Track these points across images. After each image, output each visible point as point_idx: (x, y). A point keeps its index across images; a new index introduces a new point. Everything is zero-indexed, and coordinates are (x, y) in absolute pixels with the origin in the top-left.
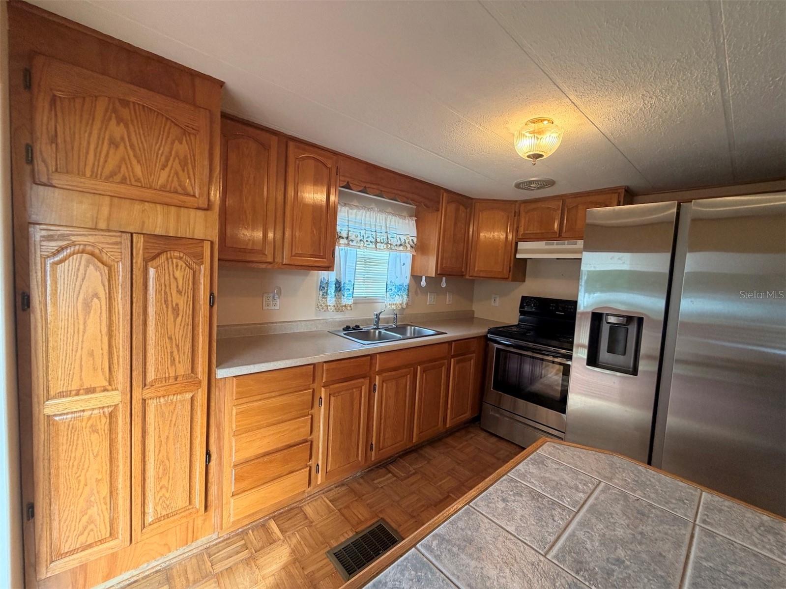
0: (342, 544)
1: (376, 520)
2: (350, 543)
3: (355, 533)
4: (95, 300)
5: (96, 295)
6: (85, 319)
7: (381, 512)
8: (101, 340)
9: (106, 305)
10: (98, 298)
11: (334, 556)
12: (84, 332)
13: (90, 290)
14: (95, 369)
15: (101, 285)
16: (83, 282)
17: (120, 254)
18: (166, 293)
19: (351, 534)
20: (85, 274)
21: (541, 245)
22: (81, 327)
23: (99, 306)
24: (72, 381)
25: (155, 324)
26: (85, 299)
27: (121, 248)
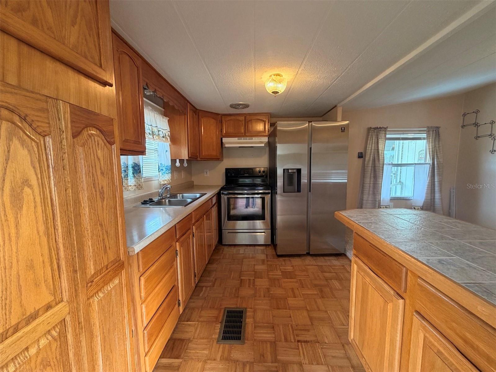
0: (220, 332)
1: (223, 311)
2: (223, 329)
3: (220, 324)
4: (27, 190)
5: (26, 182)
6: (16, 218)
7: (221, 306)
8: (40, 244)
9: (40, 195)
10: (30, 186)
11: (222, 340)
12: (18, 238)
13: (18, 176)
14: (37, 285)
15: (31, 168)
16: (7, 163)
17: (47, 125)
18: (93, 175)
19: (219, 325)
20: (9, 151)
21: (235, 140)
22: (13, 231)
23: (32, 197)
24: (10, 313)
25: (89, 212)
26: (13, 190)
27: (48, 118)
